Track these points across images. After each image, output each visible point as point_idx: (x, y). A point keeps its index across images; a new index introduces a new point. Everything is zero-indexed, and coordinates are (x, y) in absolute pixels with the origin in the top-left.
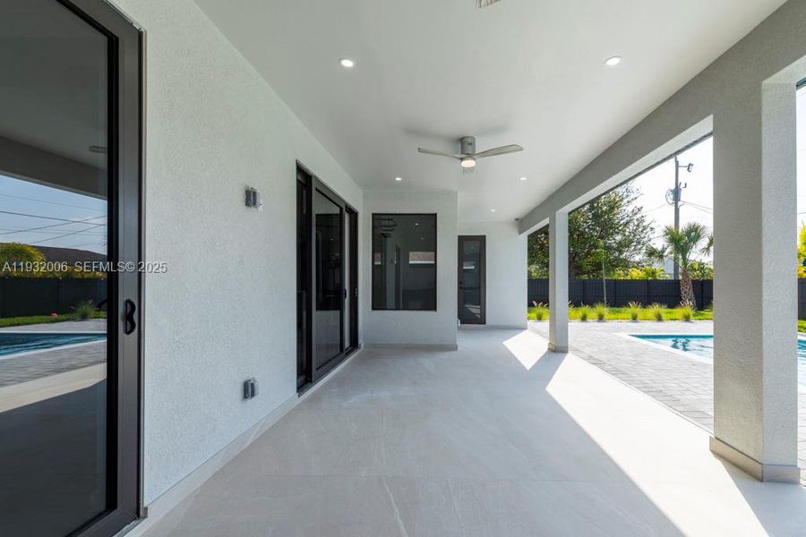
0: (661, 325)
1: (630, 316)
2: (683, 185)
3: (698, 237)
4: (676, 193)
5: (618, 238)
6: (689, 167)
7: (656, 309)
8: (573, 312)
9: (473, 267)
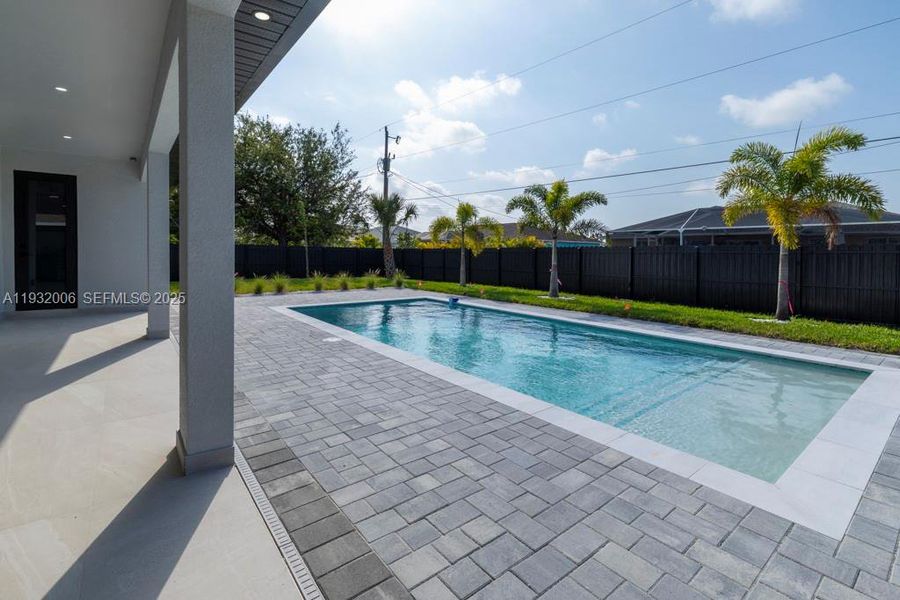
0: (345, 293)
1: (313, 286)
2: (391, 156)
3: (398, 208)
4: (386, 162)
5: (335, 202)
6: (398, 138)
7: (343, 277)
8: (244, 284)
9: (64, 224)
